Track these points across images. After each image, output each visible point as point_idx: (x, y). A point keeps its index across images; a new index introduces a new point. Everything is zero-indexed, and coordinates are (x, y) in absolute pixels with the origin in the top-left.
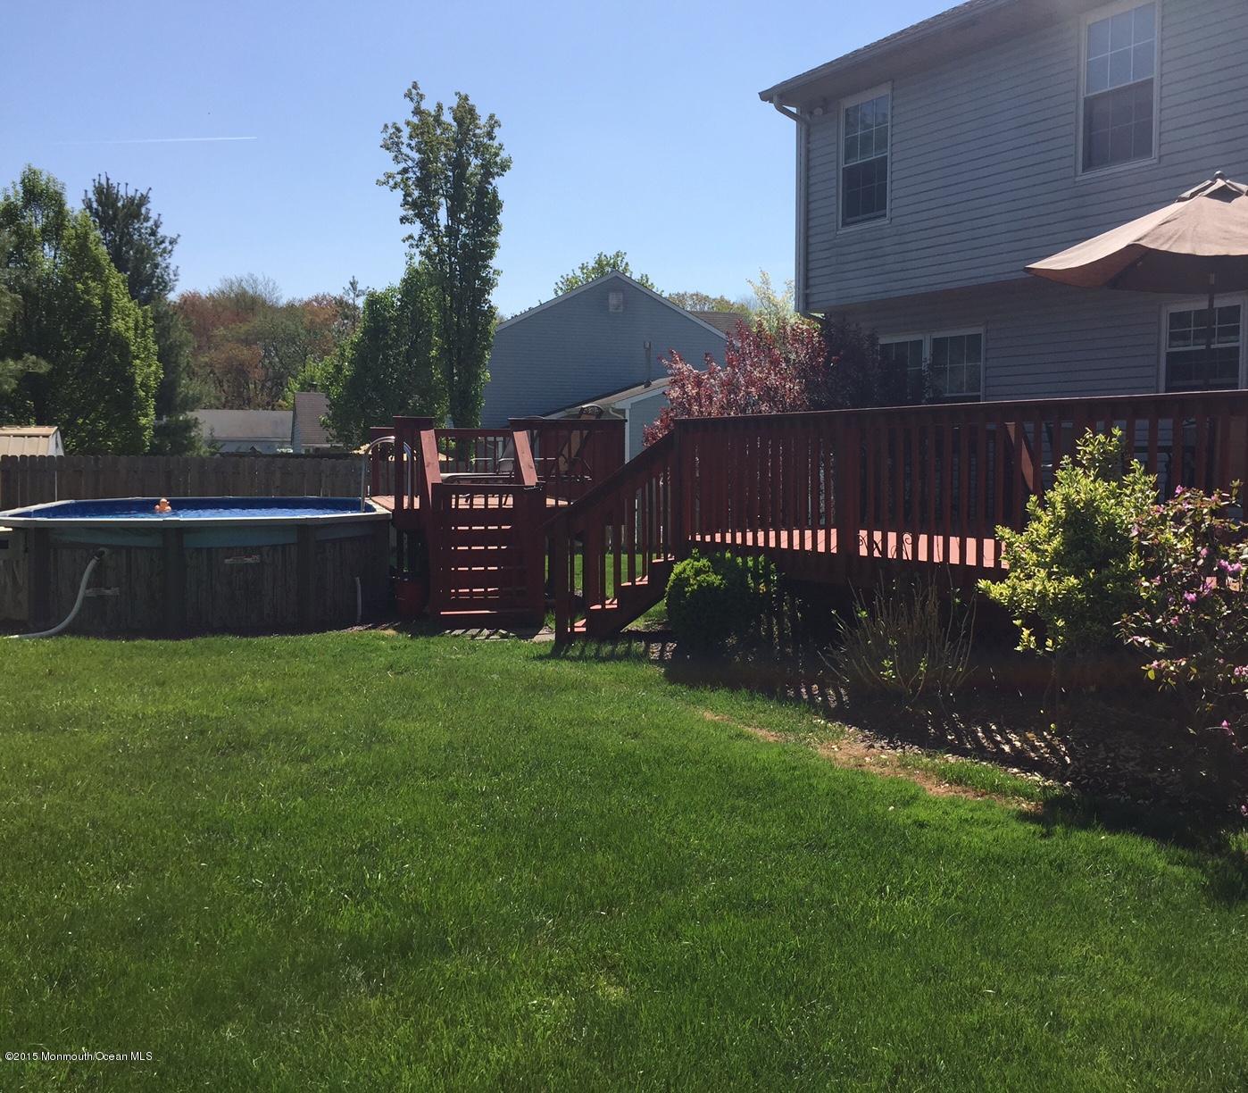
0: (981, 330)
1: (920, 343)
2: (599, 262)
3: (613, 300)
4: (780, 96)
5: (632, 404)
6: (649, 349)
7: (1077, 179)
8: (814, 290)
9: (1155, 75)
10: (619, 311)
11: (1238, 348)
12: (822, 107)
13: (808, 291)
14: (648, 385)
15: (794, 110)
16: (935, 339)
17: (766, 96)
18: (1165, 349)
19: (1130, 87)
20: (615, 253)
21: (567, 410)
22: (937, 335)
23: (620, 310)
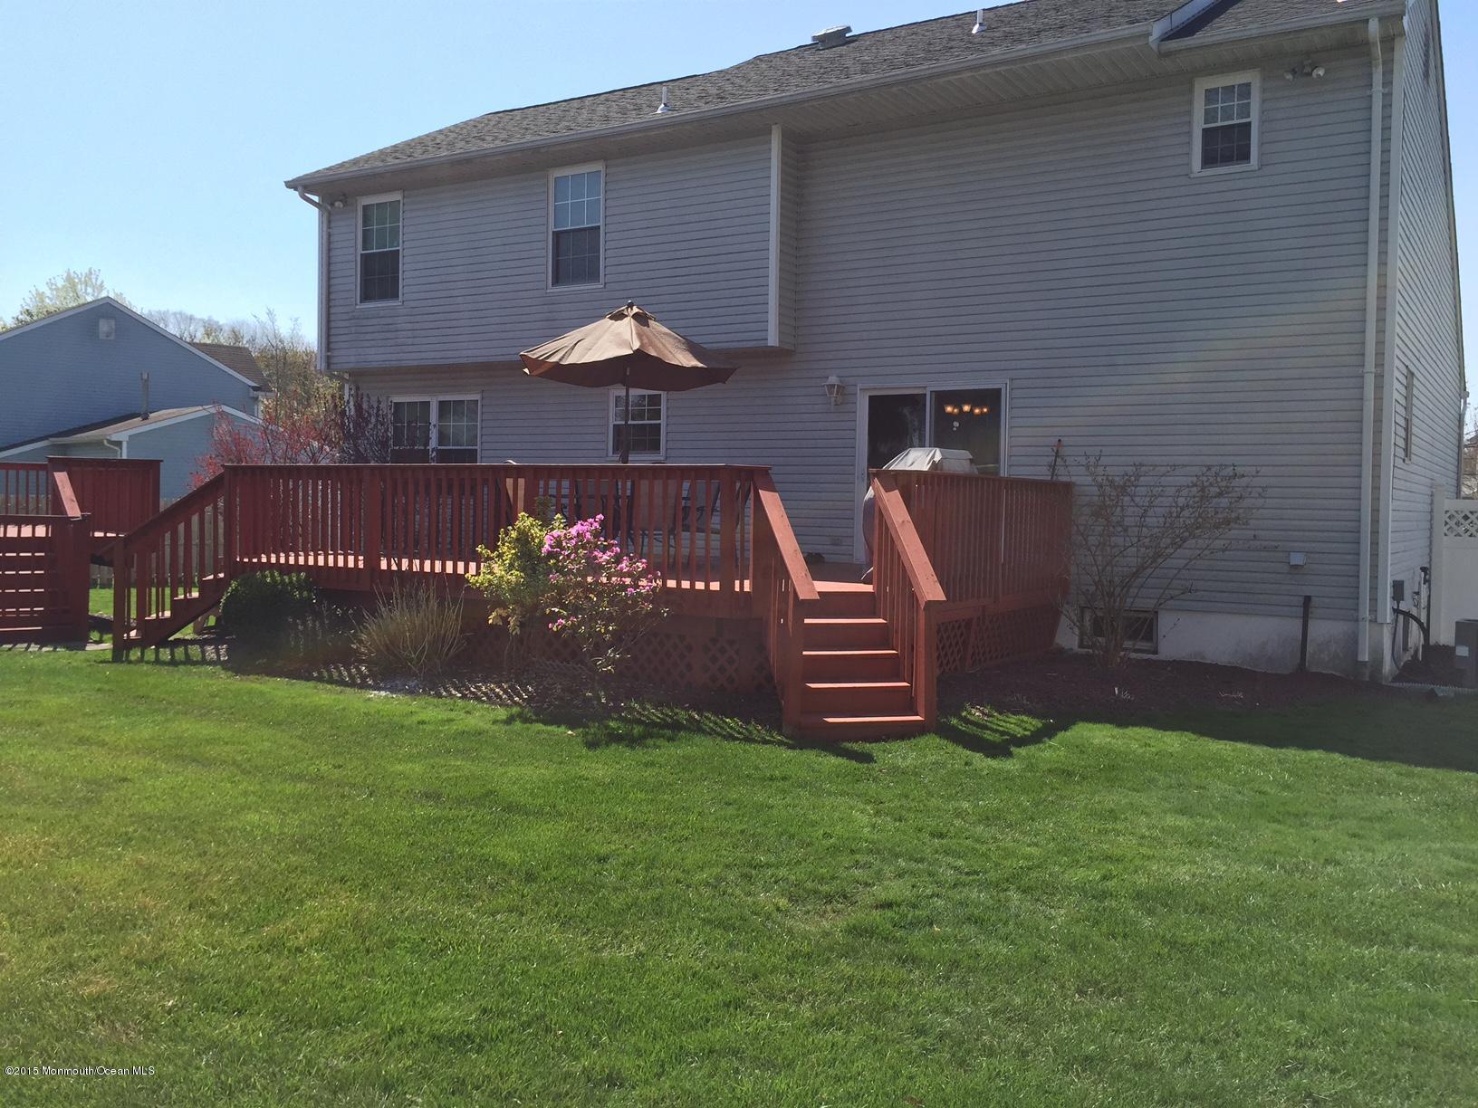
0: (476, 397)
1: (428, 403)
2: (69, 279)
3: (104, 326)
4: (303, 186)
5: (130, 436)
6: (147, 381)
7: (548, 291)
8: (336, 353)
9: (601, 224)
10: (109, 338)
11: (660, 424)
12: (341, 201)
13: (329, 354)
14: (146, 418)
15: (316, 199)
16: (440, 402)
17: (291, 185)
18: (612, 422)
19: (585, 229)
20: (87, 271)
21: (51, 439)
22: (442, 398)
23: (112, 337)
